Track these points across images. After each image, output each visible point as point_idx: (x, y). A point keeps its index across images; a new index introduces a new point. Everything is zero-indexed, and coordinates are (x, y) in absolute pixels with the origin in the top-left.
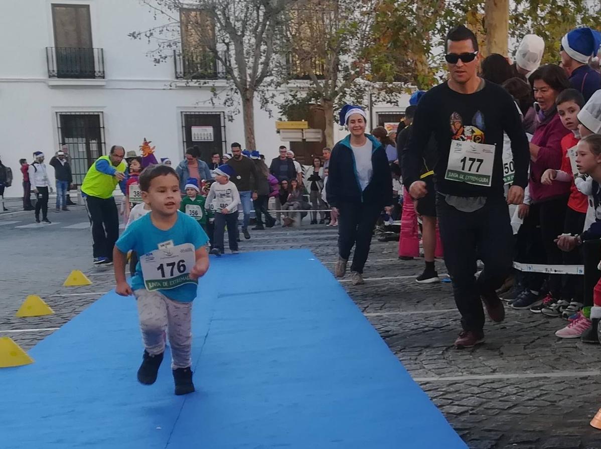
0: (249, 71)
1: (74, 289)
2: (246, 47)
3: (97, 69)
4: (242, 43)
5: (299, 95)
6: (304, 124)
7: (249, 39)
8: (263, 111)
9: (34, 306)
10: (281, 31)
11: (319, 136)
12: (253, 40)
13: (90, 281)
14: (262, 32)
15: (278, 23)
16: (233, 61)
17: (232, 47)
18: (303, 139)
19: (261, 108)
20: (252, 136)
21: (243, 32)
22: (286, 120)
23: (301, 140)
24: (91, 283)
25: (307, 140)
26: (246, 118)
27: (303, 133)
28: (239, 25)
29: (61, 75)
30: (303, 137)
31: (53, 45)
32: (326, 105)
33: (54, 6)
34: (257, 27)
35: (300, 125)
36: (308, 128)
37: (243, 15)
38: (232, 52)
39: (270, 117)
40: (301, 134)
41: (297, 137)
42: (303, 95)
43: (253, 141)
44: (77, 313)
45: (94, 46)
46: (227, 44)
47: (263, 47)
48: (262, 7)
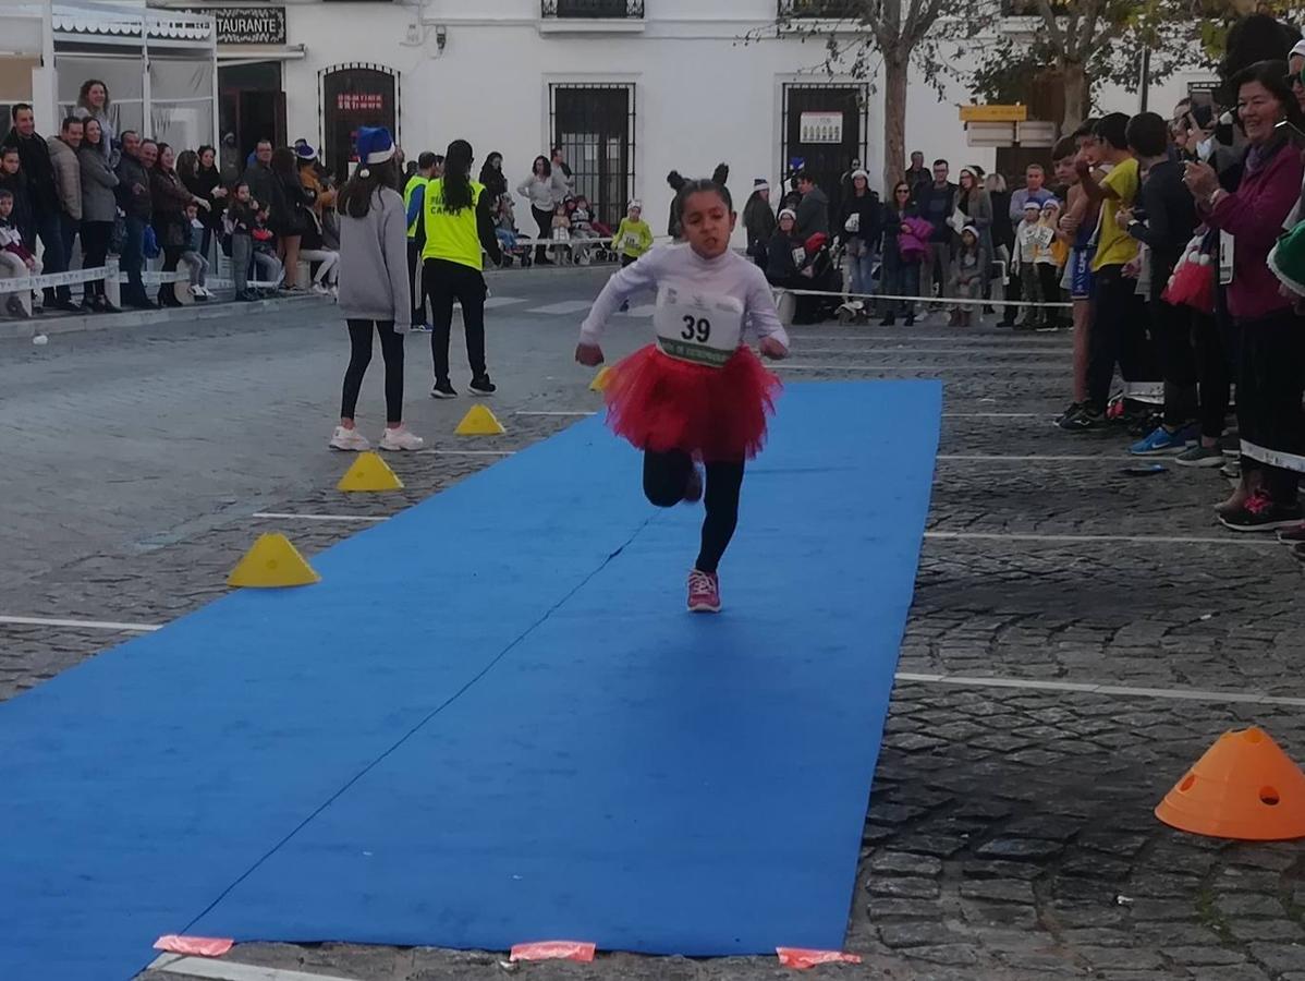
5: (1014, 51)
6: (1018, 110)
8: (929, 87)
11: (1049, 136)
13: (501, 427)
18: (1015, 143)
19: (927, 80)
20: (899, 138)
22: (985, 102)
23: (1009, 145)
24: (504, 430)
25: (1022, 145)
26: (890, 102)
27: (1015, 130)
30: (1015, 137)
32: (1069, 73)
35: (1009, 113)
36: (1028, 120)
39: (940, 99)
40: (1011, 131)
41: (1004, 136)
42: (1021, 50)
43: (900, 148)
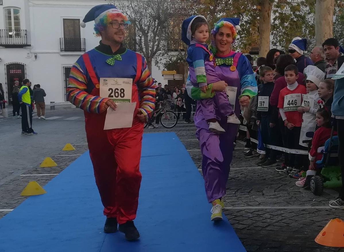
0: (150, 49)
1: (67, 152)
2: (149, 38)
3: (82, 47)
4: (147, 36)
5: (172, 59)
6: (174, 72)
7: (150, 35)
8: (156, 67)
9: (48, 162)
10: (165, 31)
11: (181, 78)
12: (152, 35)
14: (157, 31)
15: (164, 27)
16: (143, 44)
17: (143, 38)
18: (174, 79)
19: (155, 65)
21: (148, 31)
25: (176, 79)
27: (174, 76)
28: (146, 28)
29: (66, 50)
31: (63, 37)
32: (185, 64)
33: (64, 19)
34: (154, 29)
36: (177, 74)
37: (148, 23)
38: (143, 41)
39: (159, 69)
41: (171, 78)
42: (174, 59)
44: (67, 166)
45: (81, 38)
46: (141, 37)
47: (157, 38)
48: (157, 20)
